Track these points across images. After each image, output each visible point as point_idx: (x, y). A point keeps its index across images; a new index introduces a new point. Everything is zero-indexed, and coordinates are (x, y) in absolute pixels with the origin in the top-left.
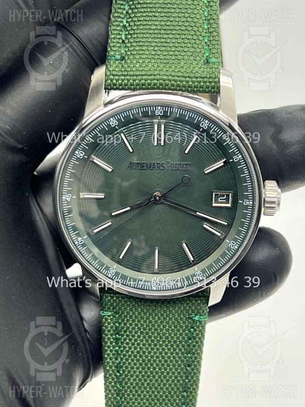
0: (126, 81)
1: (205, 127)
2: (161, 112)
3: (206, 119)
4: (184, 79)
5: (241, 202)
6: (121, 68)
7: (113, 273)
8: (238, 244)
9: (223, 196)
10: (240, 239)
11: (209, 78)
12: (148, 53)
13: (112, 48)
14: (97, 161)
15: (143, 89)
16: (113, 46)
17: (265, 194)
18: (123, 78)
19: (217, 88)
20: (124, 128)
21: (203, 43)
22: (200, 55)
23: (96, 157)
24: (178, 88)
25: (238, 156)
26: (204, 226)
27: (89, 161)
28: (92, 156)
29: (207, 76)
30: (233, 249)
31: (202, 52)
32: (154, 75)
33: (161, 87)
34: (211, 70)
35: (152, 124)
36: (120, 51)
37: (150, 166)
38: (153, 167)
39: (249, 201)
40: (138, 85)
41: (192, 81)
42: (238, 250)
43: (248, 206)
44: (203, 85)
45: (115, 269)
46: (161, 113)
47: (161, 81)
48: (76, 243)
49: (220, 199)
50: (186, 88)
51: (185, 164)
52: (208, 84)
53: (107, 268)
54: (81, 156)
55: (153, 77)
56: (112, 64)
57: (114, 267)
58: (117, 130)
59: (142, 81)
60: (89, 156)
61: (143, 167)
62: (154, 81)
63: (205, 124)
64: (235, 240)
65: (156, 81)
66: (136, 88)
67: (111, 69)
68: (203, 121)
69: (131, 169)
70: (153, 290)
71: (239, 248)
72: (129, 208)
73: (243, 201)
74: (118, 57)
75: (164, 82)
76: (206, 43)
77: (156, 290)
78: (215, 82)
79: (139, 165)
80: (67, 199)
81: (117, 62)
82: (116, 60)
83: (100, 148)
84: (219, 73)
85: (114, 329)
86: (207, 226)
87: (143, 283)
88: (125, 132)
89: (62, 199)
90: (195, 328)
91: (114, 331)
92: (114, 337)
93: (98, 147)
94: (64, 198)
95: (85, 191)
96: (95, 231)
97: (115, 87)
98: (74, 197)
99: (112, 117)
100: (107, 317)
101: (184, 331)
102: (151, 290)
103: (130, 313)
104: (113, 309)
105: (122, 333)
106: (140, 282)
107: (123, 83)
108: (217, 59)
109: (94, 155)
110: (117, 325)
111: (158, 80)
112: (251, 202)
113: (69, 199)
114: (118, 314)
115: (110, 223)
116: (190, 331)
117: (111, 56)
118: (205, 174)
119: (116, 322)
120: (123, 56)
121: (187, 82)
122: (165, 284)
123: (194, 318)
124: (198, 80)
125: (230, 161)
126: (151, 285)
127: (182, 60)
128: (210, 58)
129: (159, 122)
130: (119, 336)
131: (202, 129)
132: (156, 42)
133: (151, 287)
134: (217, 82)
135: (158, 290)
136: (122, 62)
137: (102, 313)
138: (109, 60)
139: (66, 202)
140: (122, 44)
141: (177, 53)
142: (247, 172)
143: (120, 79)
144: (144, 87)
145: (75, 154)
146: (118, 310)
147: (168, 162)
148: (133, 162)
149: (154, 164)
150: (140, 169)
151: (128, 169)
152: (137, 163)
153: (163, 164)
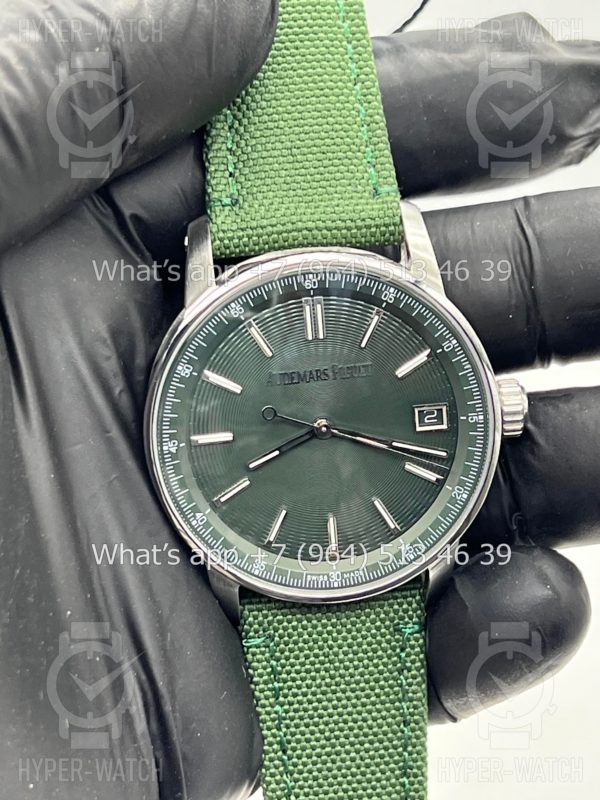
0: (246, 239)
1: (391, 299)
3: (391, 287)
4: (342, 224)
5: (465, 418)
6: (235, 218)
7: (262, 567)
8: (467, 490)
9: (433, 413)
10: (470, 481)
11: (384, 218)
12: (276, 189)
13: (214, 187)
14: (214, 378)
15: (276, 249)
16: (215, 184)
17: (501, 401)
18: (241, 233)
19: (399, 234)
20: (255, 317)
21: (365, 164)
22: (363, 183)
23: (213, 372)
24: (335, 241)
25: (450, 342)
26: (406, 467)
27: (200, 381)
28: (206, 372)
29: (380, 215)
30: (460, 500)
31: (365, 178)
32: (293, 223)
33: (305, 242)
34: (385, 205)
35: (300, 305)
36: (229, 190)
37: (305, 375)
38: (310, 378)
39: (478, 415)
40: (267, 243)
41: (357, 227)
42: (468, 499)
43: (476, 423)
44: (376, 232)
45: (264, 560)
47: (305, 232)
48: (194, 523)
49: (428, 419)
50: (347, 240)
51: (363, 366)
52: (383, 229)
53: (251, 560)
54: (186, 374)
55: (290, 227)
56: (218, 214)
58: (242, 322)
59: (273, 236)
60: (200, 372)
61: (293, 379)
62: (293, 234)
63: (390, 295)
64: (462, 484)
65: (295, 234)
66: (264, 249)
67: (219, 221)
68: (386, 289)
69: (272, 385)
70: (334, 588)
71: (470, 496)
72: (277, 453)
73: (468, 417)
74: (227, 201)
75: (309, 233)
76: (369, 162)
77: (338, 588)
78: (395, 225)
79: (286, 376)
80: (171, 449)
81: (226, 210)
82: (223, 206)
83: (217, 355)
84: (399, 208)
85: (269, 670)
86: (409, 467)
87: (314, 578)
88: (257, 324)
89: (162, 450)
90: (408, 650)
91: (269, 674)
92: (270, 686)
93: (214, 355)
94: (165, 448)
95: (199, 433)
96: (223, 500)
97: (228, 252)
98: (181, 445)
99: (233, 301)
100: (254, 650)
101: (389, 657)
102: (330, 588)
103: (293, 636)
104: (264, 631)
105: (284, 676)
106: (309, 576)
107: (241, 243)
108: (391, 187)
109: (209, 370)
110: (274, 663)
111: (300, 231)
112: (481, 417)
113: (173, 450)
114: (273, 640)
115: (248, 483)
116: (400, 657)
117: (214, 202)
118: (399, 378)
119: (271, 657)
120: (235, 197)
121: (349, 229)
122: (352, 575)
123: (404, 630)
124: (367, 223)
125: (438, 351)
126: (328, 580)
127: (335, 195)
128: (379, 186)
129: (313, 300)
130: (278, 683)
131: (385, 303)
132: (286, 170)
133: (330, 583)
134: (398, 223)
135: (342, 587)
136: (234, 208)
137: (246, 642)
138: (213, 208)
139: (169, 456)
140: (230, 179)
141: (325, 184)
142: (469, 366)
143: (235, 237)
144: (277, 245)
145: (177, 371)
146: (272, 632)
147: (333, 366)
148: (274, 373)
149: (311, 372)
150: (288, 384)
151: (267, 386)
152: (282, 374)
153: (326, 370)
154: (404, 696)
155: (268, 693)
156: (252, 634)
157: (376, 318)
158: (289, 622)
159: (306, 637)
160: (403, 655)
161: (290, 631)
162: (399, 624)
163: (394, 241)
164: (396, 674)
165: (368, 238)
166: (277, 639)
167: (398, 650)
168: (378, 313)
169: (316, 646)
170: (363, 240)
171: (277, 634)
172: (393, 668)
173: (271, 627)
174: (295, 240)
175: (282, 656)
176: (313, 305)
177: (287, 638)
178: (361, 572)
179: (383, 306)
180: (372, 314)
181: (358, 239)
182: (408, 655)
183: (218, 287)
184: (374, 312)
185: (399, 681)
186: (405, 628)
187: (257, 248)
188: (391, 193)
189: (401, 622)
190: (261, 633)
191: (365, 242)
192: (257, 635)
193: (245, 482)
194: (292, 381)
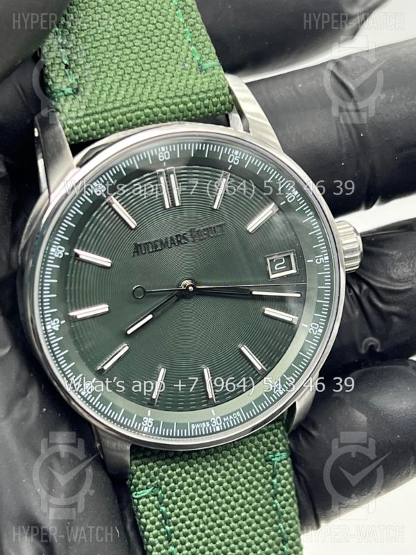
0: (93, 124)
1: (236, 161)
2: (167, 154)
3: (235, 149)
4: (178, 100)
5: (312, 261)
6: (80, 105)
7: (150, 424)
8: (322, 325)
9: (281, 261)
10: (322, 316)
11: (215, 91)
12: (112, 75)
14: (84, 255)
15: (120, 130)
16: (54, 77)
18: (87, 119)
21: (186, 44)
22: (189, 60)
23: (82, 250)
24: (173, 116)
26: (266, 312)
27: (72, 260)
28: (76, 250)
29: (211, 88)
30: (317, 335)
31: (189, 56)
32: (135, 104)
33: (147, 120)
34: (213, 78)
35: (155, 177)
36: (68, 81)
37: (166, 242)
38: (172, 243)
39: (323, 257)
40: (113, 125)
41: (191, 101)
42: (323, 334)
43: (323, 264)
44: (209, 103)
45: (151, 417)
46: (167, 157)
47: (147, 111)
49: (278, 267)
50: (184, 113)
51: (217, 226)
52: (215, 99)
53: (140, 419)
54: (60, 255)
55: (133, 107)
56: (63, 103)
57: (149, 415)
58: (105, 199)
59: (118, 118)
60: (71, 251)
61: (156, 246)
62: (136, 113)
63: (235, 157)
64: (316, 320)
65: (139, 113)
66: (110, 131)
67: (66, 110)
68: (231, 153)
69: (138, 254)
70: (217, 432)
71: (324, 330)
72: (151, 316)
73: (315, 260)
74: (69, 91)
75: (151, 111)
76: (189, 42)
77: (220, 431)
78: (225, 95)
79: (150, 245)
80: (54, 328)
81: (70, 99)
82: (66, 95)
83: (84, 235)
84: (225, 80)
85: (160, 516)
86: (269, 311)
87: (198, 426)
88: (118, 200)
89: (46, 330)
90: (278, 476)
91: (160, 520)
92: (162, 530)
93: (82, 234)
94: (48, 327)
95: (76, 309)
96: (106, 368)
97: (77, 138)
98: (63, 322)
99: (95, 181)
100: (144, 500)
101: (263, 485)
102: (213, 433)
103: (178, 481)
104: (151, 481)
105: (174, 519)
106: (193, 425)
107: (89, 128)
108: (213, 62)
109: (78, 249)
110: (163, 509)
111: (142, 110)
112: (327, 258)
113: (56, 328)
114: (161, 488)
115: (127, 348)
116: (272, 484)
117: (56, 93)
118: (250, 233)
119: (160, 504)
120: (75, 86)
121: (185, 103)
122: (231, 417)
123: (273, 459)
124: (200, 96)
125: (281, 204)
126: (210, 425)
127: (166, 74)
128: (203, 62)
129: (166, 172)
130: (169, 526)
131: (231, 166)
132: (118, 56)
133: (212, 428)
134: (228, 93)
135: (224, 430)
136: (76, 96)
137: (136, 495)
138: (56, 99)
139: (53, 334)
140: (67, 71)
141: (155, 65)
142: (311, 213)
143: (83, 122)
144: (122, 126)
145: (51, 254)
146: (159, 481)
147: (190, 230)
148: (139, 243)
149: (172, 238)
150: (153, 252)
151: (134, 256)
152: (146, 243)
153: (185, 234)
154: (280, 518)
155: (161, 537)
156: (140, 486)
157: (224, 180)
158: (173, 470)
159: (190, 480)
160: (275, 481)
161: (175, 477)
162: (268, 455)
163: (225, 110)
164: (270, 499)
165: (202, 110)
166: (163, 486)
167: (270, 478)
168: (225, 176)
169: (199, 487)
170: (198, 112)
171: (163, 482)
172: (268, 495)
173: (157, 477)
174: (138, 119)
175: (170, 501)
176: (166, 176)
177: (172, 485)
178: (238, 413)
179: (229, 169)
180: (219, 177)
181: (193, 112)
182: (279, 481)
183: (79, 169)
184: (222, 175)
185: (274, 505)
186: (274, 457)
187: (103, 131)
188: (216, 67)
189: (270, 452)
190: (149, 483)
191: (201, 114)
192: (145, 486)
193: (124, 347)
194: (156, 249)
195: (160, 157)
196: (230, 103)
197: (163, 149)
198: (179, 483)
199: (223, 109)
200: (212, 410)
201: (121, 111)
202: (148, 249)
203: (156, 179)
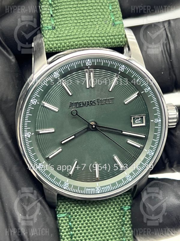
0: (59, 45)
1: (123, 70)
3: (123, 65)
4: (100, 38)
5: (153, 121)
6: (54, 35)
7: (67, 186)
8: (154, 151)
9: (138, 118)
10: (154, 147)
11: (118, 36)
12: (71, 22)
13: (44, 21)
14: (46, 105)
15: (72, 49)
16: (45, 20)
17: (168, 115)
18: (57, 42)
20: (64, 78)
21: (109, 11)
22: (109, 19)
23: (46, 102)
24: (97, 45)
25: (147, 88)
26: (128, 142)
27: (41, 106)
28: (43, 102)
29: (117, 34)
30: (151, 156)
31: (109, 17)
32: (80, 38)
33: (85, 46)
34: (118, 29)
36: (51, 23)
37: (85, 103)
38: (88, 104)
39: (159, 120)
40: (68, 47)
41: (106, 39)
42: (154, 155)
43: (158, 123)
44: (115, 41)
45: (68, 183)
46: (90, 64)
47: (85, 42)
49: (137, 121)
50: (102, 45)
51: (110, 99)
52: (118, 40)
53: (63, 183)
54: (35, 103)
55: (78, 39)
56: (47, 33)
57: (67, 181)
59: (71, 43)
60: (40, 102)
61: (80, 105)
62: (80, 42)
63: (122, 68)
64: (151, 148)
66: (67, 49)
67: (47, 37)
68: (120, 66)
69: (71, 108)
70: (98, 194)
72: (73, 137)
74: (50, 27)
75: (87, 42)
76: (110, 10)
78: (123, 38)
79: (77, 104)
80: (28, 136)
81: (50, 31)
82: (49, 30)
83: (48, 95)
84: (124, 31)
85: (68, 227)
86: (130, 141)
87: (89, 190)
89: (24, 137)
90: (126, 216)
91: (68, 229)
92: (69, 233)
93: (47, 95)
94: (26, 136)
96: (50, 157)
97: (51, 50)
98: (32, 134)
99: (55, 71)
100: (62, 218)
101: (118, 220)
102: (96, 194)
103: (79, 212)
104: (66, 211)
105: (75, 229)
106: (87, 189)
107: (57, 46)
108: (120, 22)
109: (44, 101)
110: (70, 224)
111: (83, 41)
112: (160, 120)
113: (29, 136)
114: (70, 214)
115: (61, 150)
116: (122, 219)
117: (45, 28)
118: (125, 104)
119: (69, 221)
120: (54, 26)
121: (103, 40)
122: (105, 188)
123: (124, 209)
124: (111, 37)
125: (142, 93)
126: (95, 190)
127: (97, 25)
128: (115, 21)
129: (89, 71)
130: (72, 232)
131: (120, 72)
132: (76, 13)
133: (96, 191)
134: (124, 37)
135: (101, 193)
136: (53, 31)
137: (59, 216)
138: (44, 31)
139: (27, 139)
140: (51, 17)
141: (92, 20)
142: (155, 99)
143: (55, 43)
144: (72, 47)
145: (31, 102)
146: (70, 211)
147: (97, 99)
148: (72, 102)
149: (88, 102)
150: (78, 107)
151: (69, 108)
152: (75, 103)
153: (94, 101)
154: (124, 236)
155: (68, 236)
156: (61, 212)
157: (116, 78)
159: (84, 213)
160: (124, 219)
161: (77, 210)
162: (122, 206)
163: (122, 45)
164: (121, 226)
165: (111, 44)
166: (72, 214)
167: (122, 217)
168: (117, 76)
169: (88, 216)
170: (109, 45)
171: (72, 212)
172: (120, 224)
173: (69, 209)
174: (80, 45)
175: (74, 221)
176: (89, 73)
177: (76, 214)
178: (109, 186)
179: (119, 73)
180: (114, 76)
181: (107, 45)
182: (126, 219)
183: (48, 65)
184: (115, 76)
185: (122, 230)
186: (125, 208)
187: (64, 48)
188: (120, 24)
189: (123, 205)
190: (65, 211)
191: (110, 45)
192: (63, 213)
193: (60, 149)
194: (80, 106)
195: (87, 64)
196: (125, 42)
197: (89, 60)
198: (79, 213)
199: (121, 44)
200: (97, 183)
201: (73, 40)
202: (77, 105)
203: (84, 73)
